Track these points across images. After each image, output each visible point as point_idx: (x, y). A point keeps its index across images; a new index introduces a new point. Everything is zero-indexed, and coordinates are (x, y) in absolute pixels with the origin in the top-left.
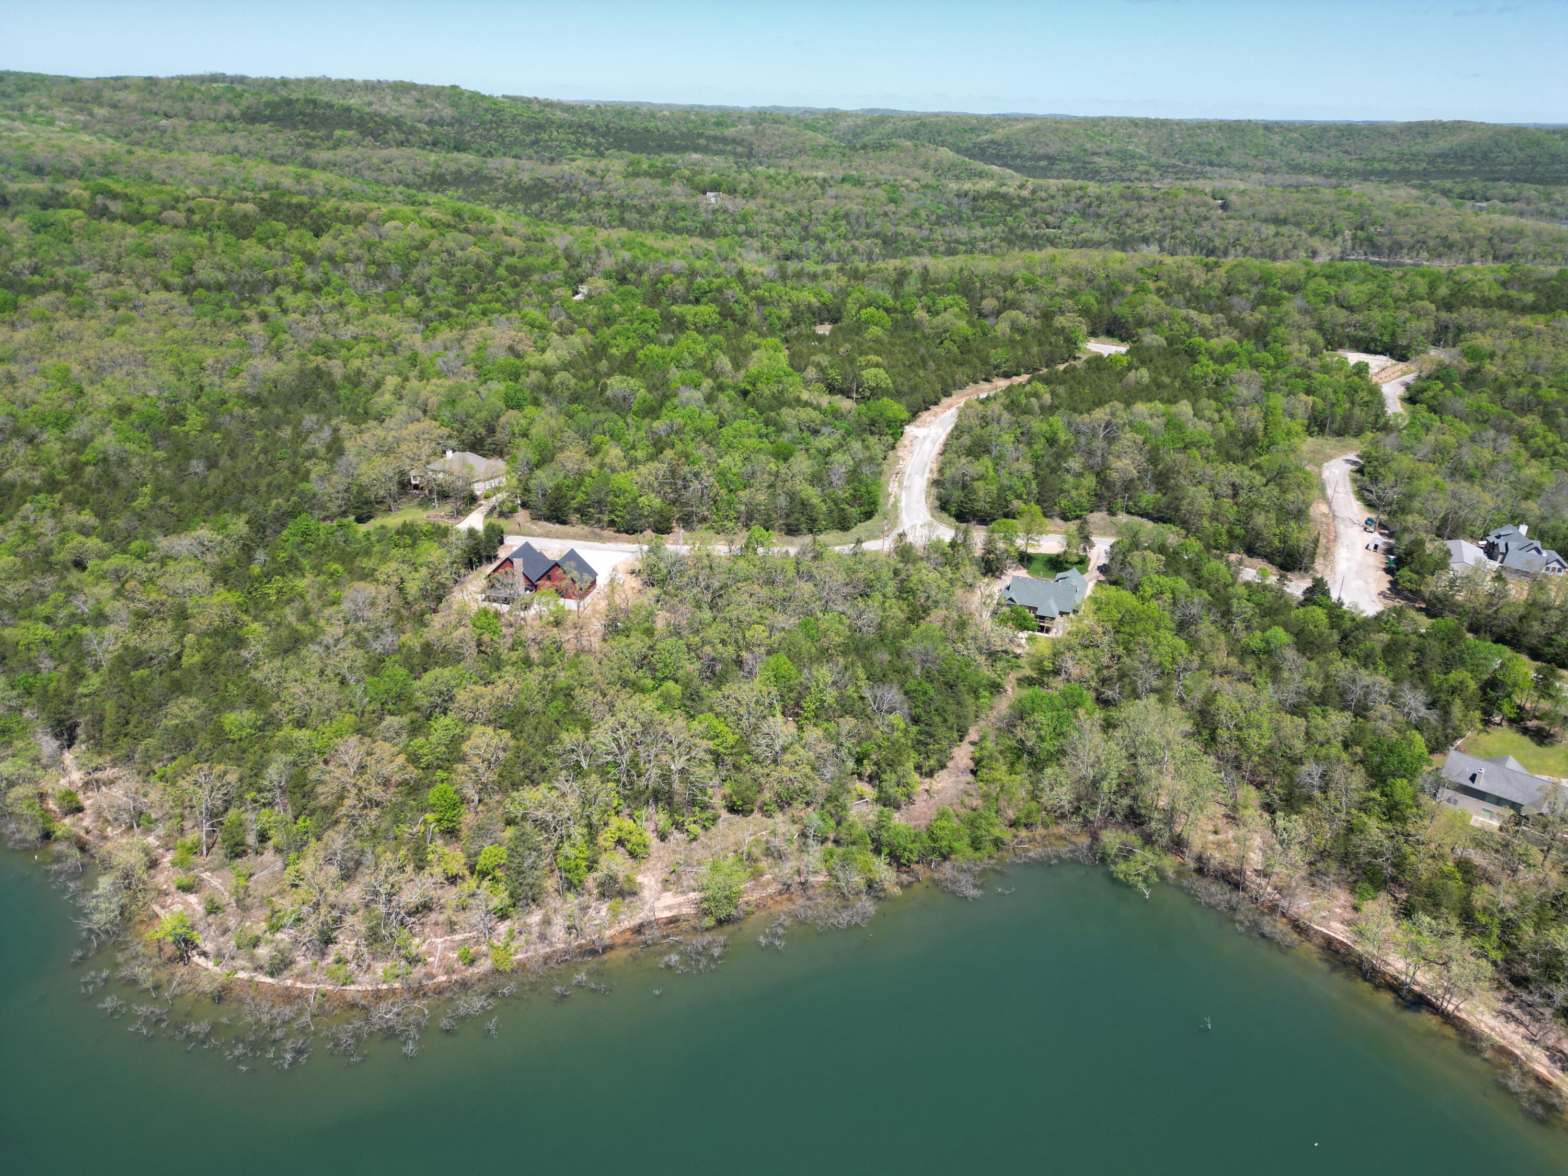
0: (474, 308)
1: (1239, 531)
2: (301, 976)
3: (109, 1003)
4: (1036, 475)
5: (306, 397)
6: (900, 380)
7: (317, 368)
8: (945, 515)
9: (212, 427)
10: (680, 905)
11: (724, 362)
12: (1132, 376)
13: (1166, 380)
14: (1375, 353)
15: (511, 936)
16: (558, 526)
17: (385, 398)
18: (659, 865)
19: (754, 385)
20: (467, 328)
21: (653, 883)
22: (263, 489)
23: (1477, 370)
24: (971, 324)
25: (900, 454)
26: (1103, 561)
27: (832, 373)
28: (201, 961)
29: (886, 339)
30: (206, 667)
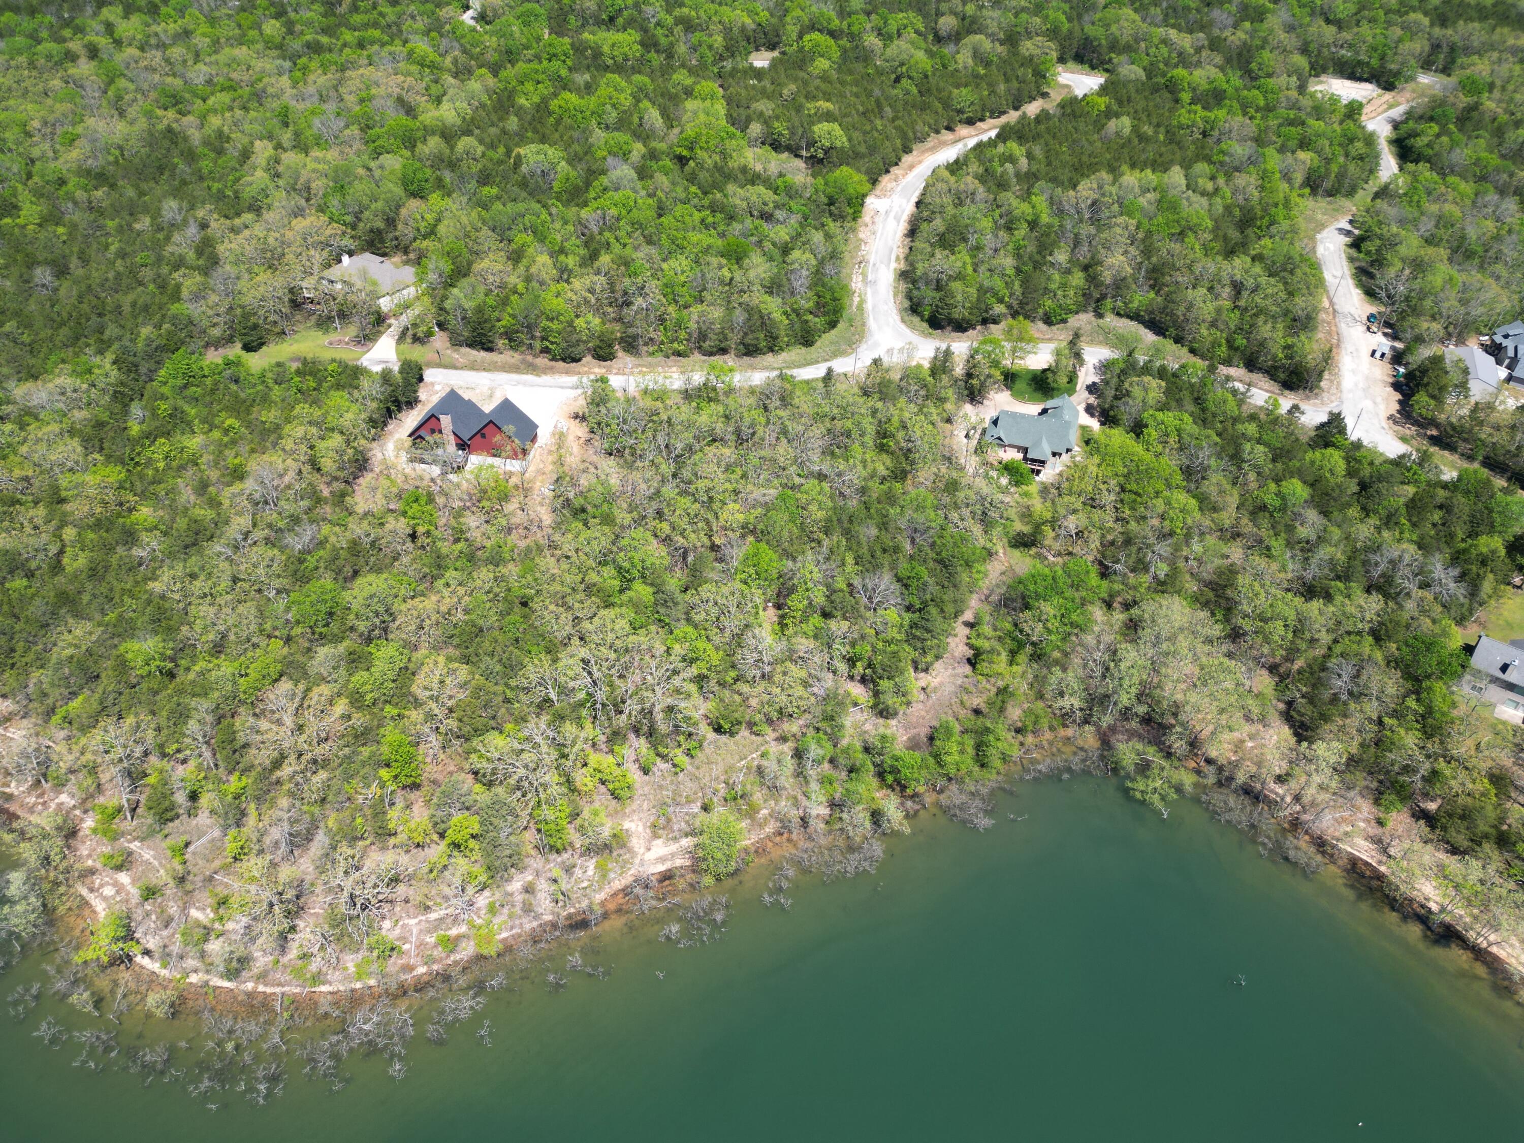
0: (348, 36)
1: (1240, 341)
2: (262, 977)
3: (44, 1030)
4: (1018, 271)
5: (161, 169)
6: (856, 135)
7: (169, 130)
8: (916, 320)
9: (52, 218)
10: (673, 855)
11: (654, 117)
12: (1112, 125)
13: (1148, 130)
14: (1360, 79)
15: (492, 909)
16: (483, 354)
17: (258, 177)
18: (645, 806)
19: (691, 149)
20: (343, 69)
21: (641, 828)
22: (127, 309)
23: (1473, 108)
24: (931, 54)
25: (861, 235)
26: (1093, 378)
27: (779, 126)
28: (146, 961)
29: (834, 75)
30: (95, 573)
